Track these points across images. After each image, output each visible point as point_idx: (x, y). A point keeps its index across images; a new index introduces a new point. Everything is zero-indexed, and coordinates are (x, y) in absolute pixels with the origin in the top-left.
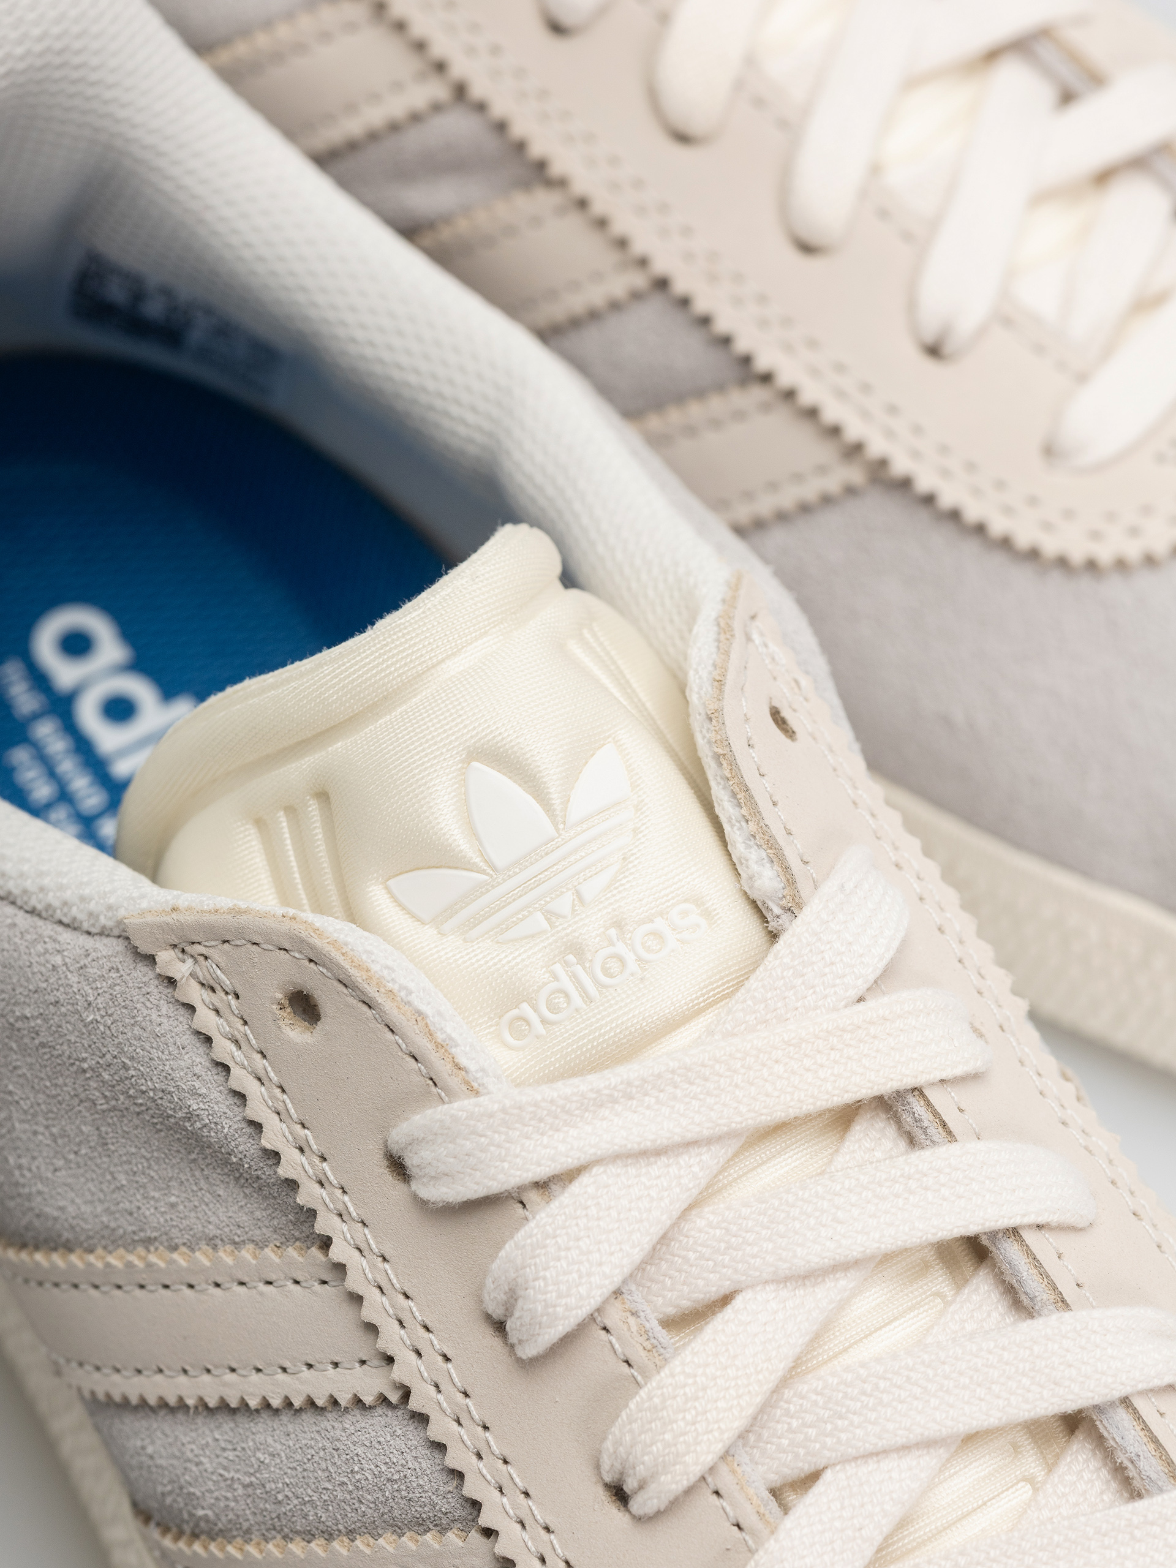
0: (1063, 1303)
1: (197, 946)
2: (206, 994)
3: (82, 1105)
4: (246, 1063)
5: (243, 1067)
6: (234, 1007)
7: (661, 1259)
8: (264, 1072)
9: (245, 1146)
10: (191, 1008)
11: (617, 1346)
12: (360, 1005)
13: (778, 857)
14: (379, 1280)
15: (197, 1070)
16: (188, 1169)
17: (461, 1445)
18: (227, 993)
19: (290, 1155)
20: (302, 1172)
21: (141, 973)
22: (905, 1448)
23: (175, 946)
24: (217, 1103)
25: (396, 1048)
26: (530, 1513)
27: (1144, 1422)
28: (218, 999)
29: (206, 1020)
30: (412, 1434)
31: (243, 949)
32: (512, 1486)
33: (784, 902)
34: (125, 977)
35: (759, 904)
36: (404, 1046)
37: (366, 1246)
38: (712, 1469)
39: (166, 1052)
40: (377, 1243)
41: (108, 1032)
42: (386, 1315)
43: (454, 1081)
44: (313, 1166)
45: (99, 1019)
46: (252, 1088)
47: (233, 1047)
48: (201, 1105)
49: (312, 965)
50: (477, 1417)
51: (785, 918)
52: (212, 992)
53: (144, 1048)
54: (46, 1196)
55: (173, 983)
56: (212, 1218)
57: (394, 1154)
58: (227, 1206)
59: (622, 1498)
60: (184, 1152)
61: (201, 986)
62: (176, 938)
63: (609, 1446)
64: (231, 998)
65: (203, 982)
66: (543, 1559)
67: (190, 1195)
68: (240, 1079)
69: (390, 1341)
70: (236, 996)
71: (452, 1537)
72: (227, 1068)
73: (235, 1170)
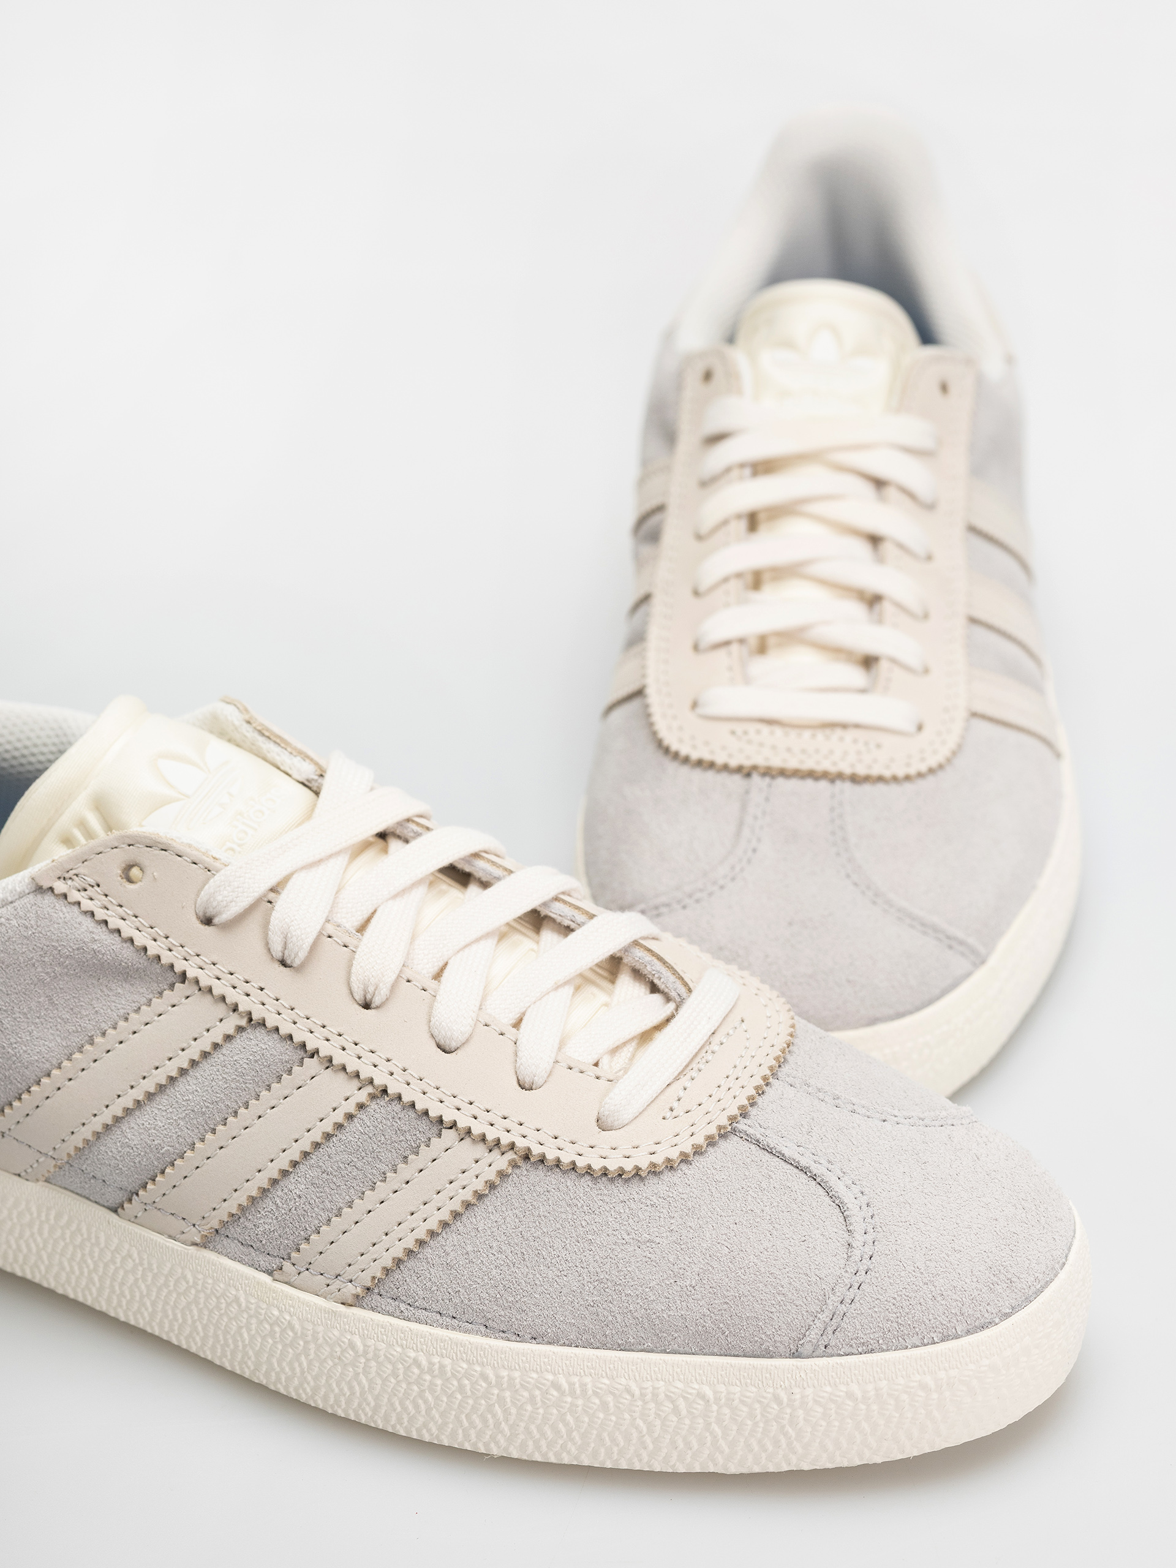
0: (511, 872)
1: (71, 872)
2: (83, 893)
3: (36, 987)
4: (114, 914)
5: (113, 916)
6: (99, 891)
7: (337, 913)
8: (124, 913)
9: (127, 953)
10: (79, 903)
11: (338, 941)
12: (161, 851)
13: (306, 757)
14: (215, 973)
15: (91, 929)
16: (99, 990)
17: (284, 1022)
18: (93, 886)
19: (150, 944)
20: (159, 948)
21: (49, 899)
22: (478, 940)
23: (59, 878)
24: (106, 940)
25: (185, 862)
26: (329, 1032)
27: (569, 903)
28: (91, 892)
29: (87, 905)
30: (260, 1033)
31: (95, 859)
32: (315, 1025)
33: (317, 773)
34: (41, 906)
35: (307, 783)
36: (188, 860)
37: (203, 962)
38: (401, 971)
39: (73, 928)
40: (208, 959)
41: (41, 935)
42: (225, 987)
43: (217, 864)
44: (164, 944)
45: (34, 931)
46: (120, 924)
47: (106, 911)
48: (99, 945)
49: (131, 847)
50: (287, 1006)
51: (320, 780)
52: (86, 890)
53: (61, 933)
54: (29, 1051)
55: (65, 896)
56: (120, 1006)
57: (201, 914)
58: (125, 996)
59: (367, 1006)
60: (95, 982)
61: (79, 891)
62: (59, 874)
63: (353, 978)
64: (96, 888)
65: (80, 888)
66: (344, 1049)
67: (104, 1002)
68: (114, 923)
69: (232, 996)
70: (98, 886)
71: (296, 1069)
72: (106, 922)
73: (124, 973)
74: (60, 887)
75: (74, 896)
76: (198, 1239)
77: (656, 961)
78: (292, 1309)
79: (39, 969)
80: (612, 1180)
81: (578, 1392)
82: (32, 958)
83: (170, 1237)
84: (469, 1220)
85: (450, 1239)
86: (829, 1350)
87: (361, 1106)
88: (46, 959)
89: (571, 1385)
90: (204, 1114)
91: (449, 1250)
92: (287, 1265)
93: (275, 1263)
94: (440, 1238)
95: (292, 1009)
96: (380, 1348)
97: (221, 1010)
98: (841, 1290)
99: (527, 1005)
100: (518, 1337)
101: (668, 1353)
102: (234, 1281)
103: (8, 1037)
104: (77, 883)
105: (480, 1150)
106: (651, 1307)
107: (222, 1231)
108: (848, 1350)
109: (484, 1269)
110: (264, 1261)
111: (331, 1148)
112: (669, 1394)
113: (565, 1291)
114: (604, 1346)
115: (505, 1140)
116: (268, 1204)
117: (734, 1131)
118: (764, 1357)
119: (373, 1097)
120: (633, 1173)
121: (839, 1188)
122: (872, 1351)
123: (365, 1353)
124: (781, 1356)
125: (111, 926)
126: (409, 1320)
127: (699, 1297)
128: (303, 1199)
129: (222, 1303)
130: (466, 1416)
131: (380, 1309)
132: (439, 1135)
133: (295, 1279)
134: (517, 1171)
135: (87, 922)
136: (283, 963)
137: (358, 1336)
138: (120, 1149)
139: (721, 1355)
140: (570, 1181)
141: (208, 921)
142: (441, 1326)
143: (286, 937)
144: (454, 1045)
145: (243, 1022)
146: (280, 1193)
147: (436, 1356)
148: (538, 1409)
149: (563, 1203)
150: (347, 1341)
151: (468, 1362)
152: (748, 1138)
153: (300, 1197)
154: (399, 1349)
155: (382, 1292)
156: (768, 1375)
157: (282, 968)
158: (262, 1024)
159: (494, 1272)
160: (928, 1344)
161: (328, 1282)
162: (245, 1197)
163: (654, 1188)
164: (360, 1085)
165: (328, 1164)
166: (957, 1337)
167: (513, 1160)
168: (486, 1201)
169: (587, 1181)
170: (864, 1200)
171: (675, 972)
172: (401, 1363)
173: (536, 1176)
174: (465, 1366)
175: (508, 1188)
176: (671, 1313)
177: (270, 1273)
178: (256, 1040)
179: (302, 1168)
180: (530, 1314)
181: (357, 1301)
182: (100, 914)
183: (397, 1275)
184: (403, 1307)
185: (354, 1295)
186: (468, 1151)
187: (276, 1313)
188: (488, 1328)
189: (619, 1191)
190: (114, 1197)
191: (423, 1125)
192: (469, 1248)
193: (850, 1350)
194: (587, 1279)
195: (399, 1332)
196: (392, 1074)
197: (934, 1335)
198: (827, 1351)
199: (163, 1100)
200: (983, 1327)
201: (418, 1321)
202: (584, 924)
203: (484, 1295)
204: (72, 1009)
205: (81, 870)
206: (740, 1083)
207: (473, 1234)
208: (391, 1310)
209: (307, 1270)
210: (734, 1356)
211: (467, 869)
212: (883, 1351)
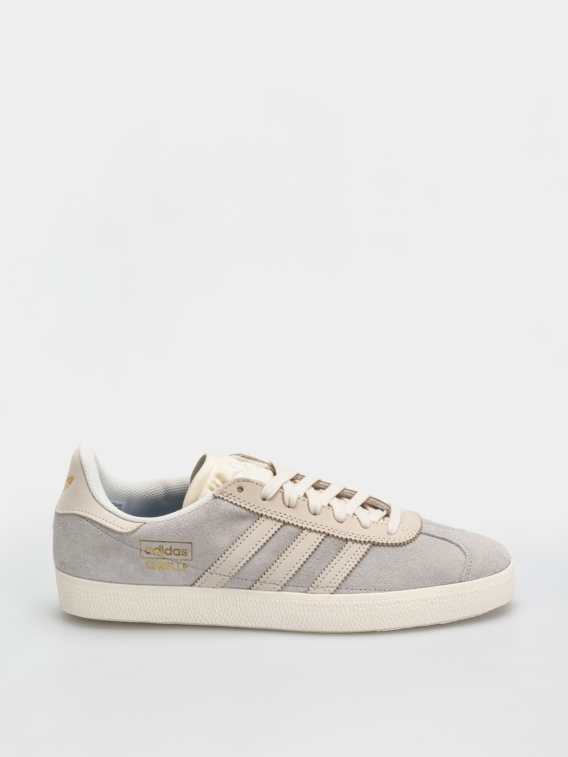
1: (223, 491)
3: (220, 525)
4: (238, 501)
6: (232, 496)
9: (244, 512)
10: (227, 500)
11: (302, 499)
12: (247, 482)
14: (271, 512)
15: (233, 506)
16: (237, 524)
17: (294, 522)
18: (230, 495)
19: (250, 508)
20: (253, 509)
21: (219, 500)
22: (332, 499)
23: (221, 494)
24: (237, 509)
25: (254, 484)
26: (307, 522)
29: (230, 500)
30: (288, 526)
31: (229, 487)
32: (303, 521)
34: (217, 502)
36: (256, 483)
39: (228, 507)
41: (219, 510)
42: (275, 516)
43: (264, 484)
44: (254, 507)
45: (217, 509)
46: (240, 504)
48: (235, 511)
49: (239, 482)
52: (228, 496)
53: (225, 508)
54: (220, 545)
55: (223, 498)
56: (244, 527)
57: (262, 498)
58: (245, 524)
59: (315, 514)
60: (235, 522)
61: (226, 497)
62: (220, 492)
63: (310, 507)
65: (226, 496)
66: (313, 526)
67: (239, 527)
68: (238, 504)
69: (278, 518)
70: (231, 494)
71: (301, 534)
72: (236, 504)
73: (243, 518)
74: (221, 496)
75: (226, 498)
76: (280, 588)
78: (315, 600)
79: (220, 520)
80: (397, 546)
81: (405, 602)
82: (218, 517)
83: (270, 591)
84: (362, 564)
85: (359, 569)
86: (468, 579)
87: (323, 540)
88: (222, 516)
90: (277, 551)
91: (359, 572)
92: (311, 588)
93: (306, 589)
94: (356, 569)
95: (295, 518)
96: (345, 603)
97: (275, 522)
98: (467, 563)
100: (385, 591)
101: (427, 587)
102: (293, 597)
103: (213, 541)
104: (225, 494)
105: (360, 545)
106: (420, 575)
107: (287, 585)
108: (473, 578)
109: (371, 574)
110: (302, 589)
111: (318, 552)
112: (429, 598)
113: (395, 575)
114: (409, 589)
115: (367, 540)
116: (302, 572)
117: (421, 533)
118: (452, 583)
119: (325, 537)
120: (403, 543)
122: (479, 578)
123: (340, 606)
124: (457, 583)
125: (238, 505)
126: (352, 593)
127: (432, 570)
128: (312, 568)
129: (289, 606)
130: (372, 618)
131: (342, 593)
132: (347, 544)
133: (314, 591)
134: (372, 548)
135: (231, 505)
136: (288, 507)
137: (337, 602)
138: (253, 567)
139: (441, 585)
140: (387, 548)
141: (264, 500)
142: (362, 593)
143: (289, 499)
144: (343, 520)
145: (282, 524)
146: (305, 568)
147: (362, 601)
148: (393, 610)
149: (387, 554)
150: (334, 604)
151: (372, 600)
152: (425, 534)
153: (311, 568)
154: (351, 602)
155: (342, 588)
156: (455, 588)
158: (288, 523)
159: (374, 575)
160: (492, 575)
161: (325, 589)
162: (294, 571)
163: (408, 547)
164: (321, 534)
165: (318, 557)
166: (498, 573)
167: (370, 545)
168: (366, 557)
169: (391, 547)
171: (383, 503)
172: (352, 606)
173: (378, 548)
174: (371, 602)
175: (370, 553)
176: (426, 576)
177: (305, 592)
178: (288, 528)
179: (310, 560)
180: (387, 584)
181: (335, 592)
182: (234, 502)
183: (346, 582)
184: (349, 590)
185: (334, 590)
186: (356, 546)
187: (309, 602)
188: (376, 590)
189: (400, 549)
190: (250, 584)
191: (341, 542)
192: (365, 570)
194: (401, 571)
195: (350, 597)
196: (329, 530)
197: (492, 572)
198: (467, 580)
199: (263, 551)
201: (355, 593)
202: (355, 494)
203: (373, 581)
204: (230, 530)
205: (226, 490)
207: (365, 566)
208: (346, 592)
209: (317, 588)
210: (445, 585)
211: (317, 485)
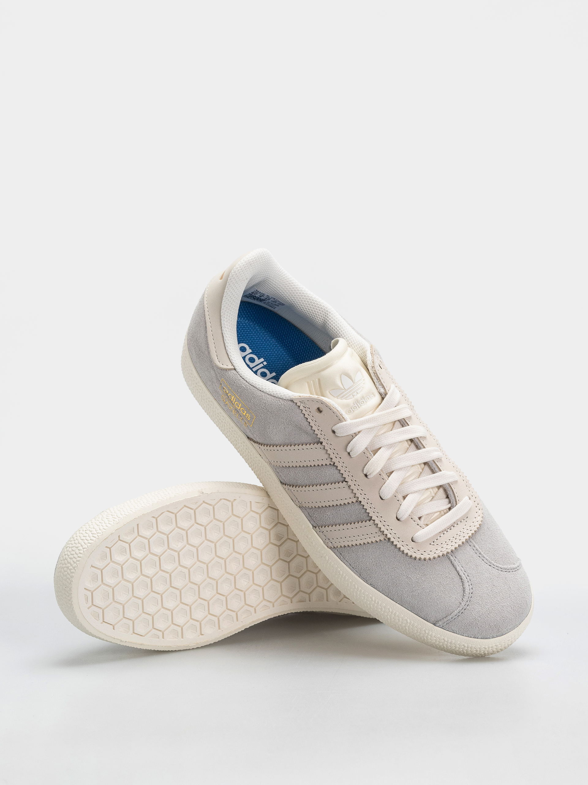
1: (303, 402)
2: (304, 408)
5: (310, 418)
8: (313, 419)
9: (309, 430)
10: (302, 410)
12: (329, 409)
13: (383, 387)
14: (330, 447)
15: (302, 419)
17: (343, 469)
19: (316, 430)
20: (318, 433)
21: (294, 405)
23: (299, 402)
24: (305, 423)
25: (334, 415)
26: (353, 478)
27: (435, 463)
28: (306, 409)
29: (304, 412)
30: (335, 469)
31: (310, 402)
32: (350, 475)
33: (385, 394)
34: (292, 406)
35: (381, 394)
36: (336, 415)
37: (328, 442)
38: (379, 472)
40: (330, 442)
42: (331, 452)
43: (343, 420)
44: (320, 432)
46: (311, 421)
47: (308, 416)
48: (303, 424)
49: (321, 404)
51: (385, 396)
55: (299, 407)
56: (301, 440)
57: (333, 430)
58: (304, 438)
59: (366, 476)
60: (298, 430)
63: (365, 469)
64: (308, 409)
66: (355, 485)
68: (309, 420)
69: (332, 456)
71: (340, 483)
72: (307, 419)
74: (299, 404)
75: (302, 408)
76: (298, 505)
77: (451, 491)
78: (314, 538)
79: (285, 421)
82: (284, 417)
85: (360, 549)
87: (352, 503)
88: (288, 420)
89: (375, 600)
90: (312, 480)
92: (318, 527)
93: (316, 525)
94: (358, 547)
95: (346, 467)
97: (327, 457)
99: (409, 493)
100: (367, 582)
102: (303, 521)
104: (304, 405)
105: (378, 531)
107: (307, 509)
109: (366, 561)
110: (313, 523)
113: (383, 578)
114: (387, 596)
115: (385, 532)
117: (447, 556)
118: (425, 620)
119: (357, 502)
120: (414, 558)
121: (466, 585)
123: (328, 561)
124: (430, 623)
126: (342, 561)
127: (416, 599)
128: (328, 516)
131: (336, 554)
132: (369, 521)
133: (318, 533)
134: (385, 542)
135: (302, 416)
136: (349, 453)
137: (327, 556)
138: (288, 474)
141: (334, 433)
142: (349, 568)
143: (352, 448)
145: (332, 464)
146: (323, 511)
147: (345, 573)
149: (393, 556)
150: (325, 555)
151: (352, 580)
152: (450, 560)
154: (337, 566)
155: (338, 550)
156: (425, 625)
157: (348, 455)
158: (337, 467)
159: (368, 563)
161: (326, 539)
162: (314, 506)
163: (418, 563)
164: (355, 497)
165: (338, 512)
167: (385, 539)
170: (471, 591)
171: (455, 495)
172: (336, 569)
173: (389, 546)
175: (381, 545)
176: (407, 598)
177: (313, 526)
178: (333, 470)
179: (331, 508)
180: (372, 578)
181: (331, 548)
182: (306, 416)
183: (343, 549)
184: (342, 557)
185: (331, 546)
186: (374, 530)
187: (311, 536)
188: (360, 576)
190: (284, 482)
191: (366, 516)
192: (364, 554)
193: (449, 630)
195: (338, 562)
196: (364, 499)
198: (443, 627)
200: (486, 638)
201: (344, 562)
202: (438, 472)
203: (363, 567)
204: (289, 434)
205: (306, 402)
206: (456, 541)
207: (367, 551)
208: (339, 556)
209: (322, 533)
212: (457, 634)
